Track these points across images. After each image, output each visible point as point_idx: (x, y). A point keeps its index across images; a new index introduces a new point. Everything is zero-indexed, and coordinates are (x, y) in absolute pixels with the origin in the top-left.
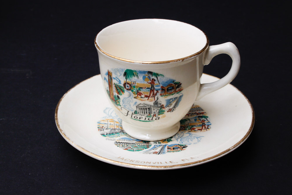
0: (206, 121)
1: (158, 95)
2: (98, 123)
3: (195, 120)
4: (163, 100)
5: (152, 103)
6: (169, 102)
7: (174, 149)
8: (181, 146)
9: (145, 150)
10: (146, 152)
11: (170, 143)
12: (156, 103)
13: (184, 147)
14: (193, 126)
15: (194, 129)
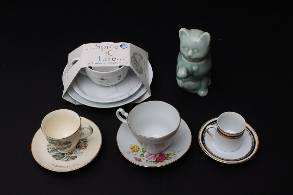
0: (86, 144)
1: (63, 145)
2: (48, 145)
3: (83, 143)
4: (65, 146)
5: (61, 147)
6: (67, 146)
7: (72, 158)
8: (75, 157)
9: (62, 159)
10: (62, 160)
11: (72, 155)
12: (63, 147)
13: (76, 158)
14: (81, 146)
15: (81, 148)
